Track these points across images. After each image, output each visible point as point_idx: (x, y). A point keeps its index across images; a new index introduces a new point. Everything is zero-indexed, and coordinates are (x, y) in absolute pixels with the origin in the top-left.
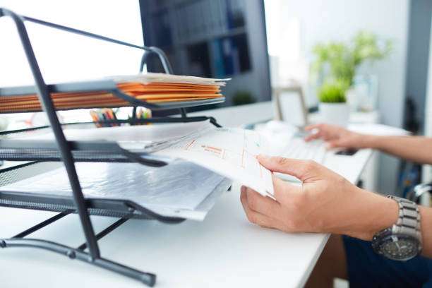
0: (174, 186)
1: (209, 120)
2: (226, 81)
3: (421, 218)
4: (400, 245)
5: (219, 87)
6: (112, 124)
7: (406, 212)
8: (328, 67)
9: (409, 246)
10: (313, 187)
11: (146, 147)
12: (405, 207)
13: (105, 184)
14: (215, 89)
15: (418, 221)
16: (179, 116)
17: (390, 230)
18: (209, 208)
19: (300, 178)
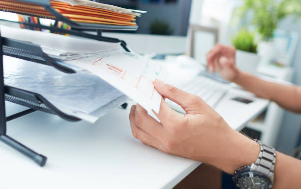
0: (77, 92)
1: (120, 43)
2: (141, 13)
3: (276, 162)
4: (255, 182)
5: (135, 16)
6: (34, 28)
7: (265, 155)
8: (251, 15)
9: (262, 183)
10: (193, 118)
11: (61, 55)
12: (265, 150)
13: (19, 78)
14: (131, 17)
15: (273, 164)
16: (95, 34)
17: (249, 166)
18: (102, 115)
19: (184, 108)
